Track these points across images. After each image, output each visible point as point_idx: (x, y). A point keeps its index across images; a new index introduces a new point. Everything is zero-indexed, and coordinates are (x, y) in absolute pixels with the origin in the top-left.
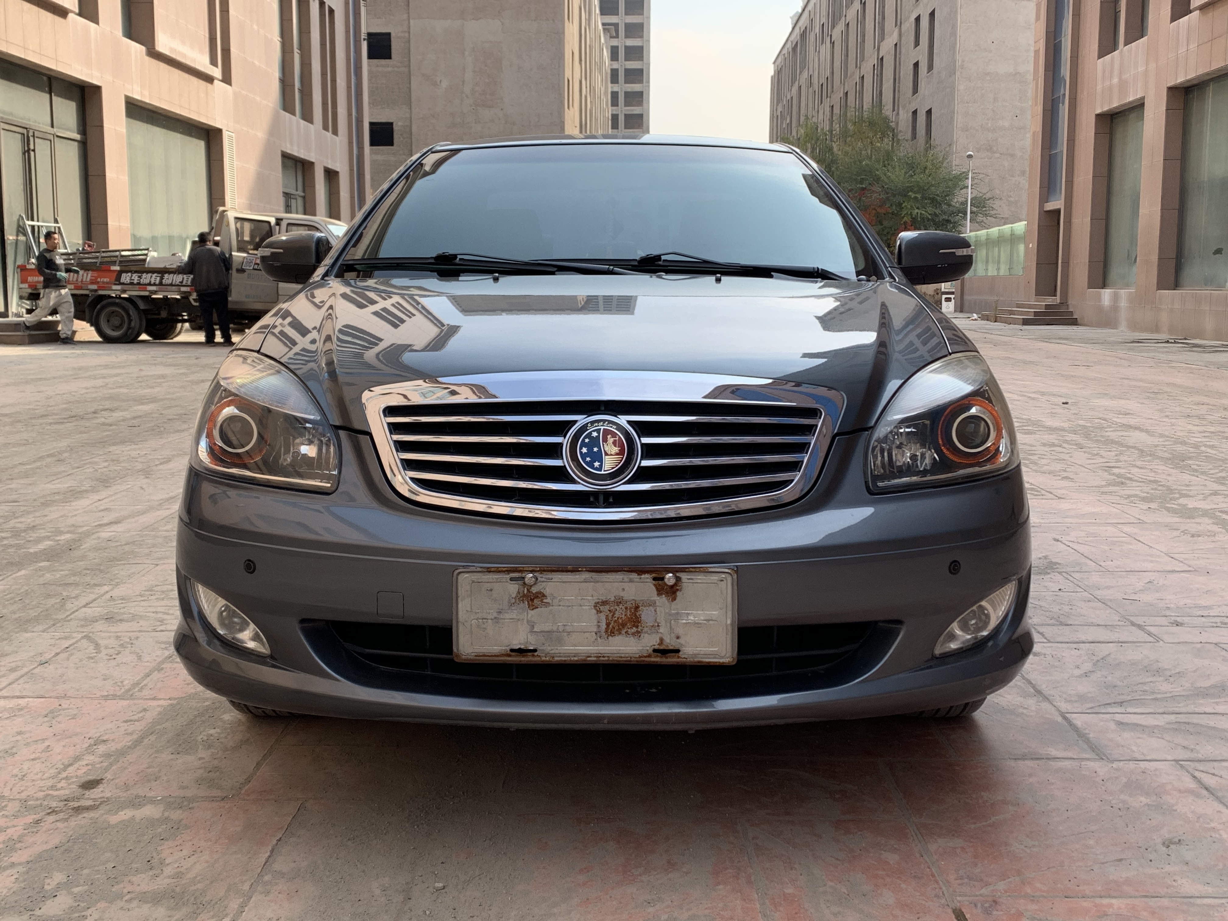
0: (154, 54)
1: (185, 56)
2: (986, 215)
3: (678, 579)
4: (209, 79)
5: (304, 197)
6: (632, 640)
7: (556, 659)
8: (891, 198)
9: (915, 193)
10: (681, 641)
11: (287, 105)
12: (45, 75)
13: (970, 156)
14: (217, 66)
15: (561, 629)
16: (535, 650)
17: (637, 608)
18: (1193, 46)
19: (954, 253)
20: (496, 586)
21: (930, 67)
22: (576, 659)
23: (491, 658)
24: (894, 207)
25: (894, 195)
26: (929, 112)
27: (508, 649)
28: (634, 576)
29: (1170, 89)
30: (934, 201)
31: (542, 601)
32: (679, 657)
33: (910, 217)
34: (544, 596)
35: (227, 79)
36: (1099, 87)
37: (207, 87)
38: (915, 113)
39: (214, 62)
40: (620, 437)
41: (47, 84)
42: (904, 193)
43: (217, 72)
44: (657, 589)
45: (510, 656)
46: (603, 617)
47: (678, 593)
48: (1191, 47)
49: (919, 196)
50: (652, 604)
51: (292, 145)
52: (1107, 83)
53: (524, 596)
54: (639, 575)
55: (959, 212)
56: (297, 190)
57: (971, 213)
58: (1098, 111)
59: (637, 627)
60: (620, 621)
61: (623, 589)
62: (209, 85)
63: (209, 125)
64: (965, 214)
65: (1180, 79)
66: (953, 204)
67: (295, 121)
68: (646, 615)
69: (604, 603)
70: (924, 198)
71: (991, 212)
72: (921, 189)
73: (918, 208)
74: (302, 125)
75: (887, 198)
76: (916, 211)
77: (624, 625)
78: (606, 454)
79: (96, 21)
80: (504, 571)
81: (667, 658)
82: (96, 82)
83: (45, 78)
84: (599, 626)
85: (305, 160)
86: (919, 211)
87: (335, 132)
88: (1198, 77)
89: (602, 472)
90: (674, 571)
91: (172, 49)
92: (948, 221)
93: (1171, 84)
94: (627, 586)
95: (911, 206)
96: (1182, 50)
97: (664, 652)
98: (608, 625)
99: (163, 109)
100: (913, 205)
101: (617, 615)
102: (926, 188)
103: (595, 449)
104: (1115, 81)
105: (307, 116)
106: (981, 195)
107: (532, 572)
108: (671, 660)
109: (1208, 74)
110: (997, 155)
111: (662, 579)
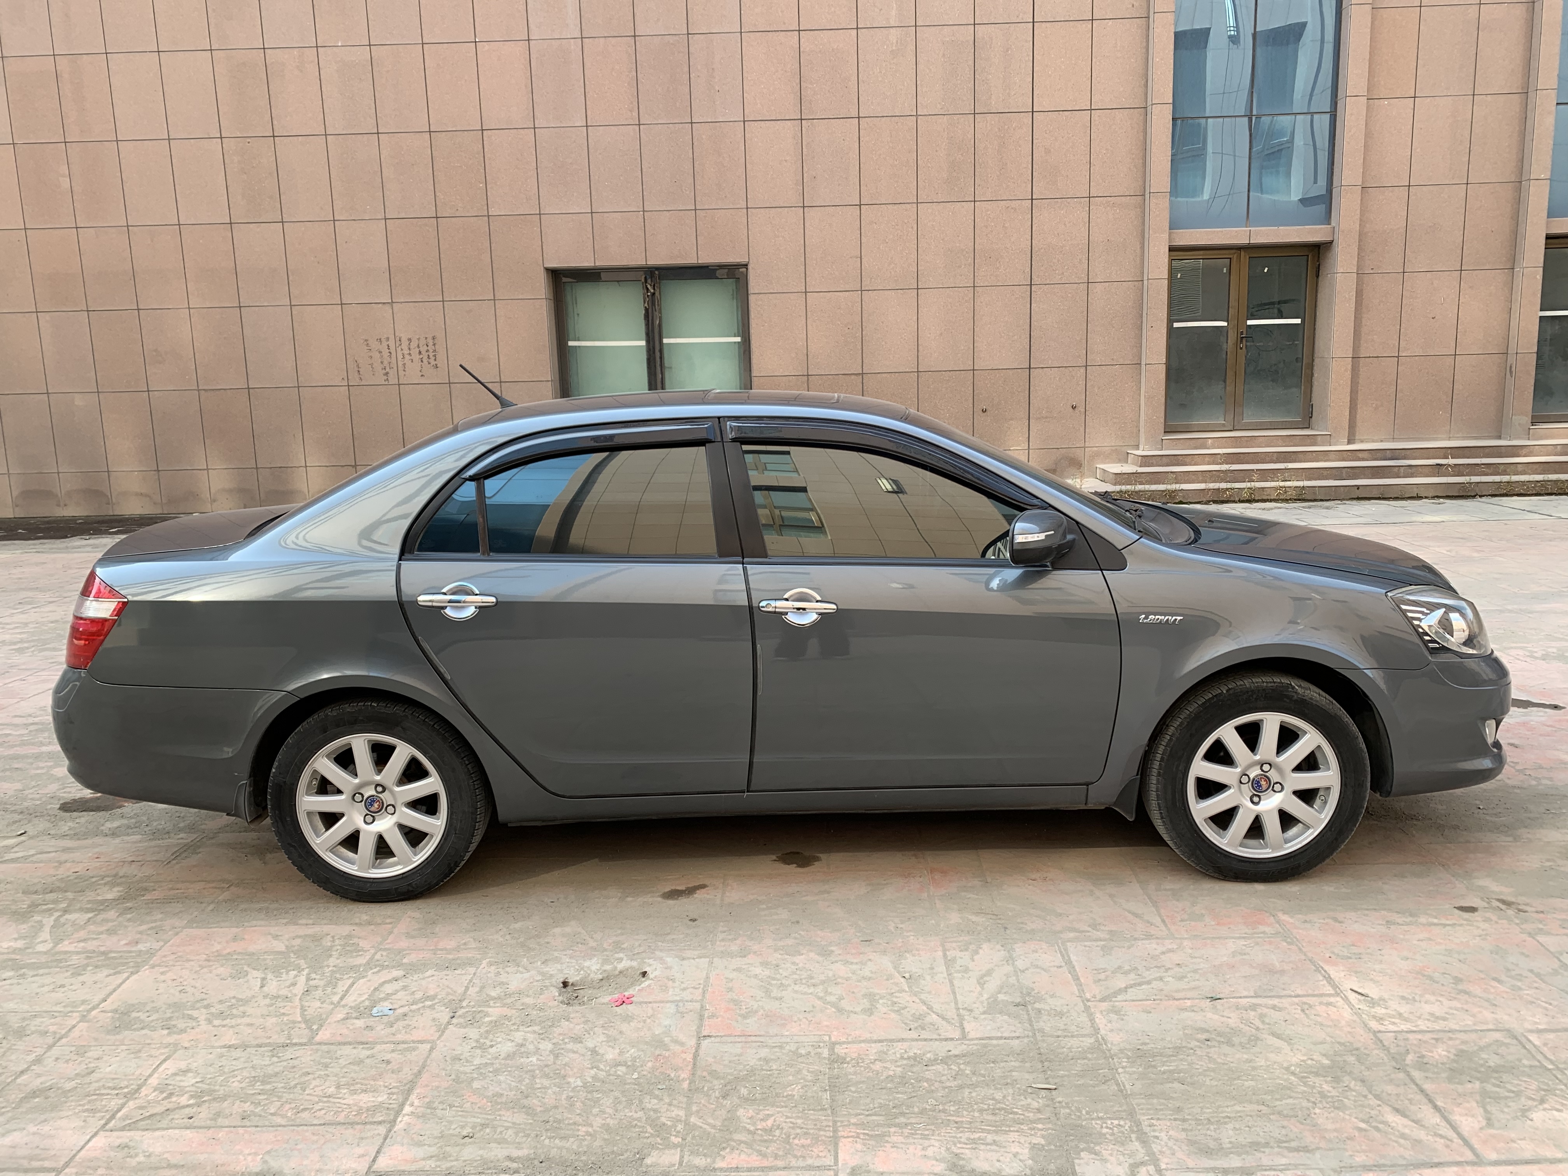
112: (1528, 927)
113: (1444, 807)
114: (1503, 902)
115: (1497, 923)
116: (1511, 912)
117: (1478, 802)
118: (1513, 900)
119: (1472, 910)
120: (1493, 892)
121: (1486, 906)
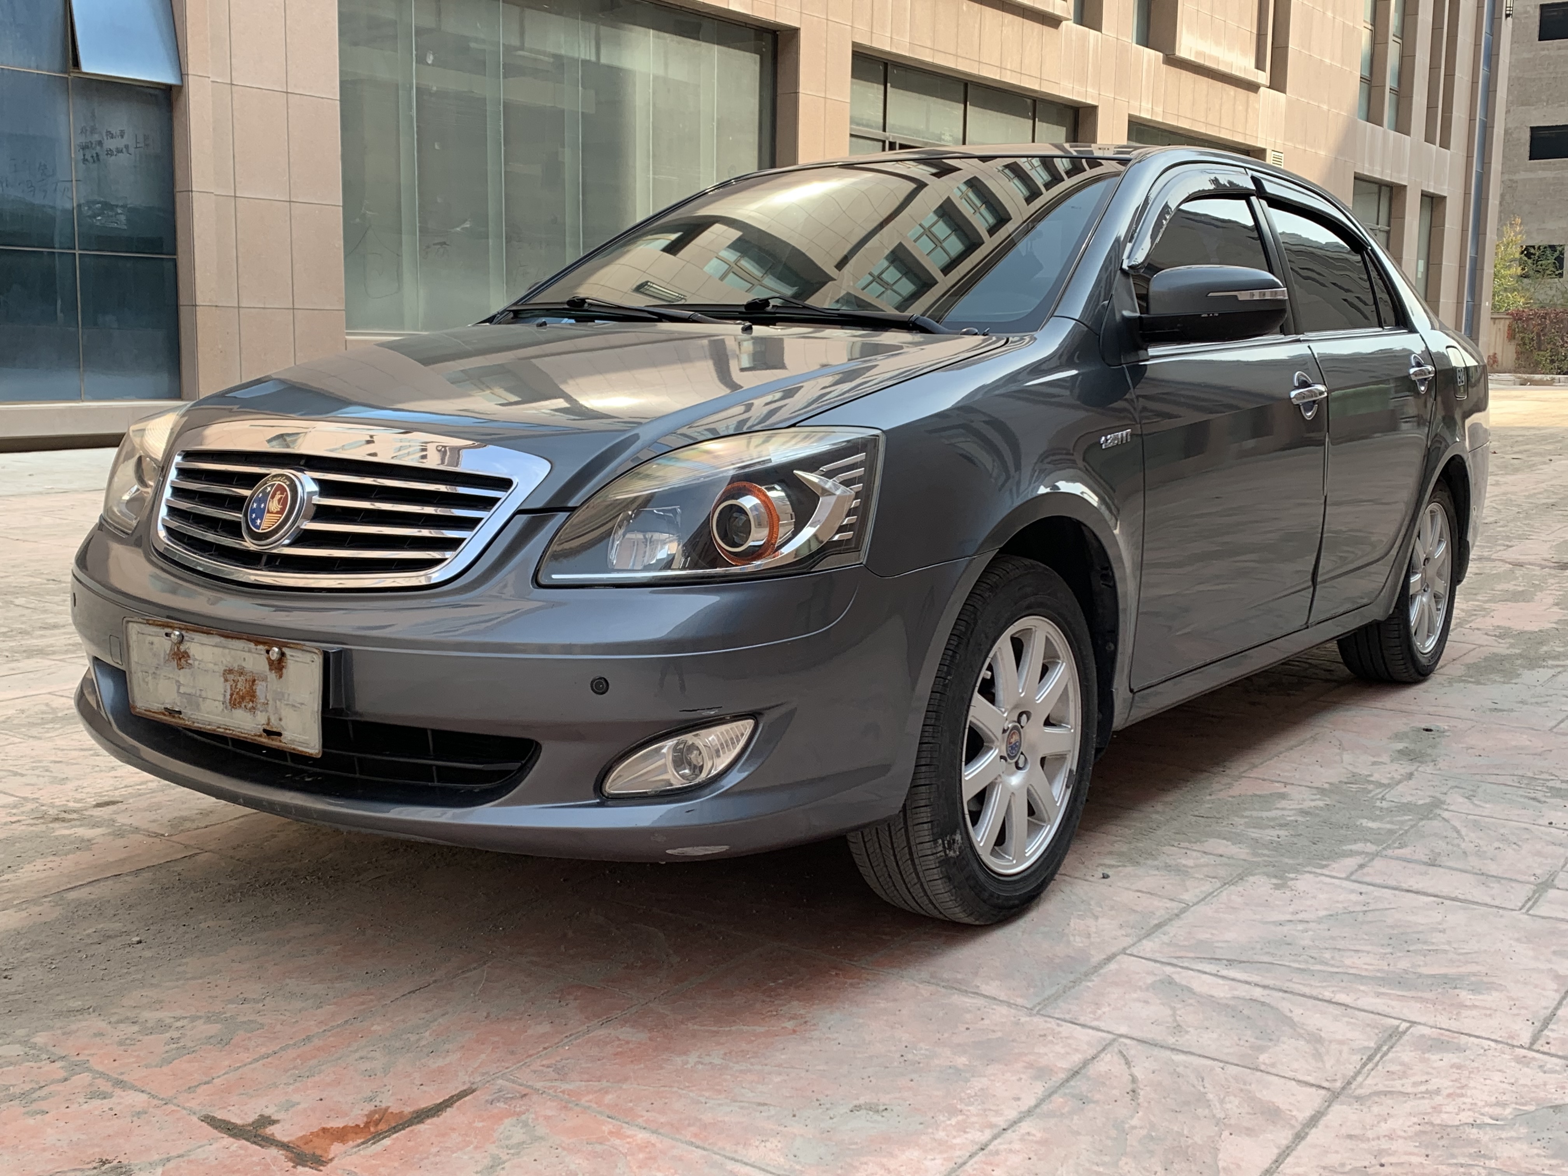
0: (1173, 61)
1: (1217, 59)
3: (283, 654)
4: (1252, 87)
5: (1388, 233)
6: (248, 716)
7: (196, 725)
10: (282, 723)
11: (1372, 115)
12: (1029, 97)
14: (1264, 70)
15: (198, 693)
16: (180, 712)
17: (254, 681)
19: (1236, 296)
20: (156, 640)
22: (209, 727)
23: (154, 715)
27: (163, 707)
28: (252, 645)
31: (186, 661)
32: (280, 741)
34: (189, 656)
35: (1278, 83)
37: (1248, 97)
39: (1260, 65)
40: (287, 495)
41: (1031, 108)
43: (1263, 78)
44: (268, 663)
46: (228, 684)
47: (284, 670)
50: (265, 679)
51: (1372, 163)
53: (175, 654)
54: (256, 645)
56: (1378, 224)
59: (253, 702)
60: (241, 693)
61: (244, 659)
62: (1252, 94)
63: (1249, 146)
67: (1385, 133)
68: (260, 688)
69: (230, 671)
74: (1391, 138)
77: (243, 698)
78: (269, 512)
79: (1097, 26)
80: (160, 625)
81: (273, 740)
82: (1090, 101)
83: (1029, 101)
84: (225, 696)
85: (1393, 183)
87: (1445, 144)
89: (260, 531)
90: (280, 646)
91: (1198, 53)
94: (247, 655)
97: (269, 733)
98: (232, 695)
99: (1182, 129)
101: (239, 686)
103: (263, 506)
105: (1402, 126)
107: (180, 629)
108: (273, 743)
111: (270, 653)
112: (30, 806)
113: (203, 925)
114: (63, 820)
115: (68, 801)
116: (53, 812)
117: (147, 954)
118: (51, 825)
119: (98, 805)
120: (81, 826)
121: (85, 812)
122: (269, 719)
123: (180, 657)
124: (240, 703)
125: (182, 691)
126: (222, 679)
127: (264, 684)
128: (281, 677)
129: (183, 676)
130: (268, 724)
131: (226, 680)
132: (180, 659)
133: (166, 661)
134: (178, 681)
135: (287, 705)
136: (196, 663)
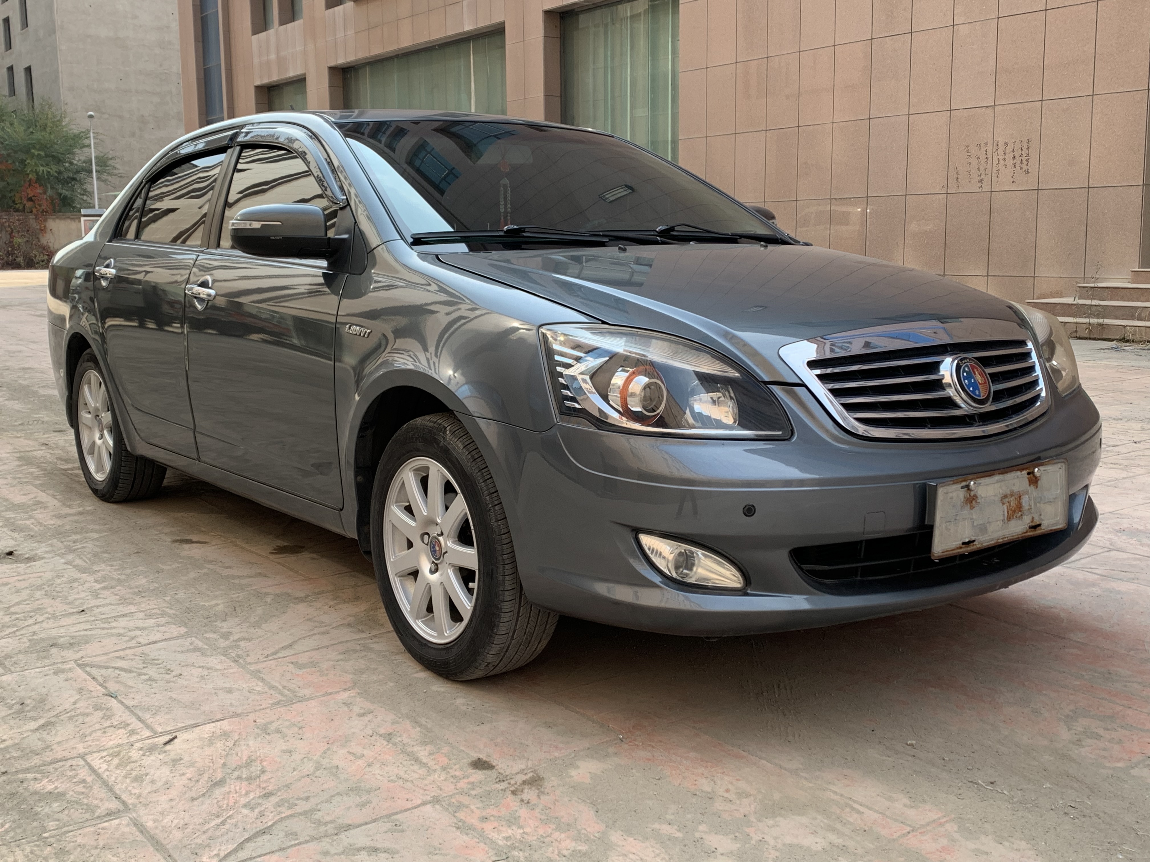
2: (109, 174)
3: (1040, 471)
6: (1019, 522)
7: (984, 544)
8: (13, 154)
9: (39, 150)
10: (1042, 517)
13: (91, 117)
15: (986, 521)
16: (973, 541)
17: (1020, 497)
18: (351, 32)
20: (955, 494)
21: (25, 24)
23: (951, 552)
24: (17, 164)
25: (16, 152)
26: (28, 70)
27: (961, 542)
28: (1019, 473)
29: (331, 69)
30: (58, 160)
31: (976, 502)
32: (1042, 529)
33: (35, 174)
34: (977, 498)
36: (256, 61)
38: (11, 69)
40: (980, 370)
42: (27, 150)
44: (1029, 481)
45: (961, 548)
46: (1005, 506)
47: (1041, 482)
48: (349, 33)
49: (42, 153)
50: (1027, 493)
52: (264, 58)
53: (969, 499)
54: (1022, 471)
55: (84, 170)
57: (96, 171)
58: (258, 83)
59: (1021, 511)
60: (1013, 509)
61: (1014, 485)
64: (90, 172)
65: (341, 60)
66: (75, 162)
68: (1024, 500)
69: (1005, 496)
70: (47, 156)
71: (115, 171)
72: (43, 147)
73: (42, 165)
75: (9, 155)
76: (41, 168)
77: (1014, 511)
81: (1035, 531)
84: (1003, 515)
86: (45, 169)
88: (357, 61)
89: (982, 398)
90: (1037, 466)
92: (74, 179)
93: (332, 64)
94: (1015, 481)
95: (35, 163)
96: (340, 34)
97: (1034, 527)
98: (1008, 513)
100: (37, 162)
101: (1011, 505)
102: (48, 146)
103: (973, 381)
104: (273, 57)
106: (103, 155)
107: (973, 479)
108: (1038, 532)
109: (366, 58)
110: (106, 116)
111: (1033, 473)
122: (1033, 518)
123: (971, 500)
124: (1013, 516)
125: (975, 524)
126: (1001, 504)
127: (1027, 496)
128: (1037, 487)
129: (975, 514)
130: (1032, 521)
131: (1003, 504)
132: (971, 502)
133: (962, 507)
134: (972, 519)
135: (1044, 503)
136: (983, 500)
